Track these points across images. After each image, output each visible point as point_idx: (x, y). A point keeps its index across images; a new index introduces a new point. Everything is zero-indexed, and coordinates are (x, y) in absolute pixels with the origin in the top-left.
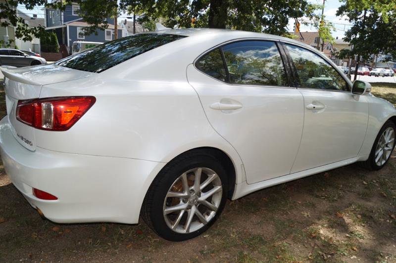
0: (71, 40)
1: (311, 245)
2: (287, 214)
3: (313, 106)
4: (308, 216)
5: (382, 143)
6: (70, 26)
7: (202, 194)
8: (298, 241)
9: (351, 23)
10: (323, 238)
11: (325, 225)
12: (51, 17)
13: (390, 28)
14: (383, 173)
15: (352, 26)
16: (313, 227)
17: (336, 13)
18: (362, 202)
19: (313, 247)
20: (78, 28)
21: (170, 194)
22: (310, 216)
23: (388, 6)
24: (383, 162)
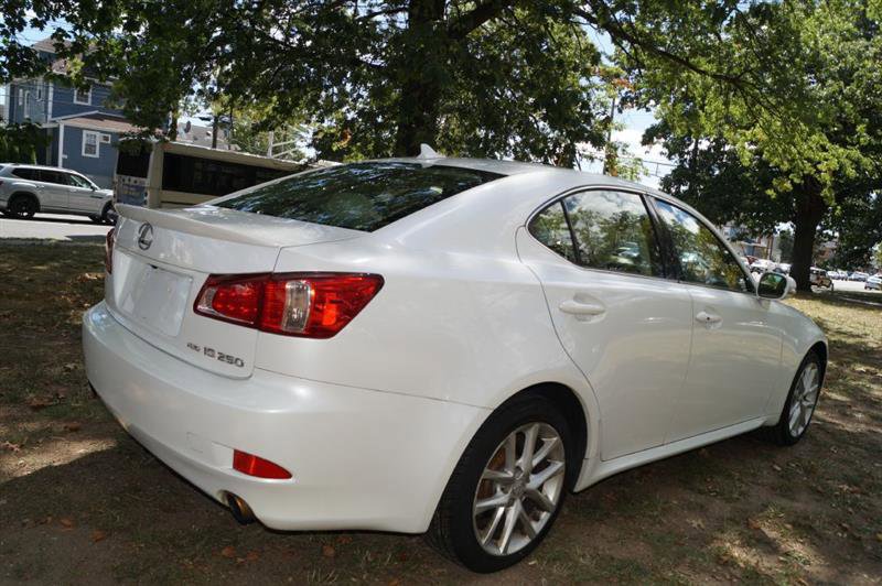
0: (66, 157)
1: (725, 577)
2: (660, 523)
3: (707, 315)
4: (699, 525)
5: (800, 393)
6: (65, 127)
7: (532, 477)
8: (702, 570)
9: (672, 162)
10: (742, 565)
11: (737, 542)
12: (20, 103)
13: (748, 175)
14: (802, 450)
15: (673, 168)
16: (716, 544)
17: (641, 139)
18: (784, 502)
19: (731, 580)
20: (85, 132)
21: (487, 473)
22: (703, 526)
23: (748, 133)
24: (801, 430)
